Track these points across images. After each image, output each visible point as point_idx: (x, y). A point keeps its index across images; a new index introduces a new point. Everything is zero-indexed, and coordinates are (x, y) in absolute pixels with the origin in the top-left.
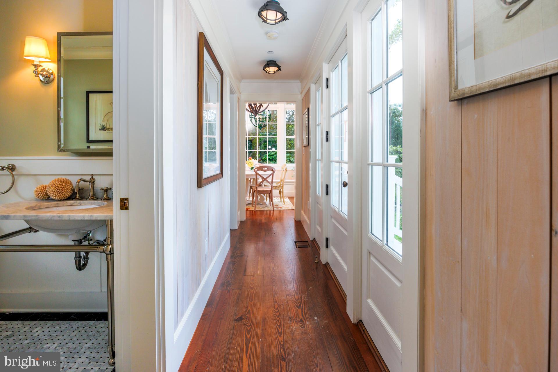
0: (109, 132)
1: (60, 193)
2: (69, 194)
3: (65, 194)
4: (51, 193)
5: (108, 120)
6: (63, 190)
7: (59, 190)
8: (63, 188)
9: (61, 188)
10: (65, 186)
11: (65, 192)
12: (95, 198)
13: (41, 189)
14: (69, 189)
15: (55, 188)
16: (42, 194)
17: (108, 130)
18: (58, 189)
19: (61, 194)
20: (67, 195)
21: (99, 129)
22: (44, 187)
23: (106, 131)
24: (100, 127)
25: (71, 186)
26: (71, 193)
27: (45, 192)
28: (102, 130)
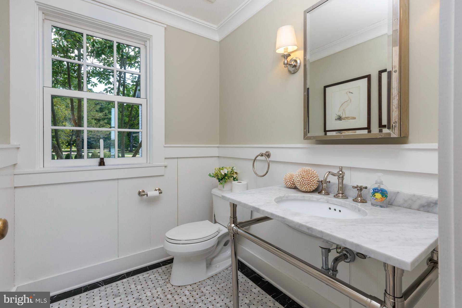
0: (345, 121)
1: (306, 184)
2: (315, 187)
3: (311, 186)
4: (298, 184)
5: (343, 110)
6: (309, 182)
7: (305, 182)
8: (309, 180)
9: (307, 179)
10: (311, 178)
11: (310, 184)
12: (345, 196)
13: (289, 177)
14: (315, 181)
15: (302, 179)
16: (289, 182)
17: (344, 119)
18: (304, 180)
19: (308, 186)
20: (313, 188)
21: (335, 119)
22: (291, 175)
23: (342, 120)
24: (336, 117)
25: (317, 178)
26: (317, 185)
27: (292, 180)
28: (337, 120)
